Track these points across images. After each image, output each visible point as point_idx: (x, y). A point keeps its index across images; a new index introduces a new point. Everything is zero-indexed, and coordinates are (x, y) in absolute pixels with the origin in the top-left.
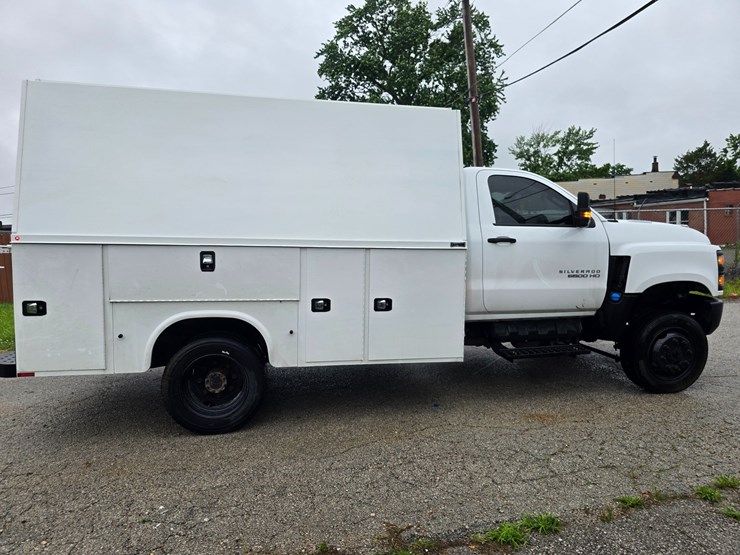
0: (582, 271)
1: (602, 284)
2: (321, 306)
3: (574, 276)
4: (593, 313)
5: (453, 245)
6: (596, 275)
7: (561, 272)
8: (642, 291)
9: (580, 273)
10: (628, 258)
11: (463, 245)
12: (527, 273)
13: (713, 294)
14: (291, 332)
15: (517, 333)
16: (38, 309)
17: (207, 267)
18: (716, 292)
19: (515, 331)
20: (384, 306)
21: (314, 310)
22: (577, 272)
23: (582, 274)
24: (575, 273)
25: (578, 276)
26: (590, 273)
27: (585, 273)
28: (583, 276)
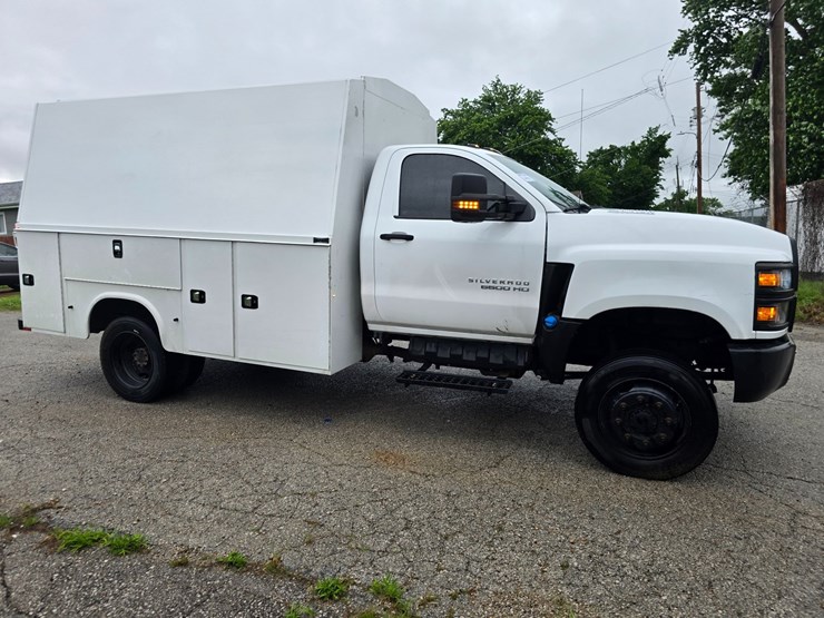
0: (501, 282)
1: (533, 301)
2: (199, 297)
3: (490, 287)
4: (529, 341)
5: (316, 240)
6: (522, 288)
7: (471, 281)
8: (588, 317)
9: (498, 285)
10: (569, 267)
11: (326, 240)
12: (428, 279)
13: (734, 336)
14: (176, 320)
15: (435, 354)
16: (30, 281)
17: (118, 254)
18: (740, 333)
19: (433, 350)
20: (251, 302)
21: (193, 301)
22: (494, 282)
23: (502, 285)
24: (491, 284)
25: (496, 288)
26: (514, 285)
27: (506, 285)
28: (503, 288)
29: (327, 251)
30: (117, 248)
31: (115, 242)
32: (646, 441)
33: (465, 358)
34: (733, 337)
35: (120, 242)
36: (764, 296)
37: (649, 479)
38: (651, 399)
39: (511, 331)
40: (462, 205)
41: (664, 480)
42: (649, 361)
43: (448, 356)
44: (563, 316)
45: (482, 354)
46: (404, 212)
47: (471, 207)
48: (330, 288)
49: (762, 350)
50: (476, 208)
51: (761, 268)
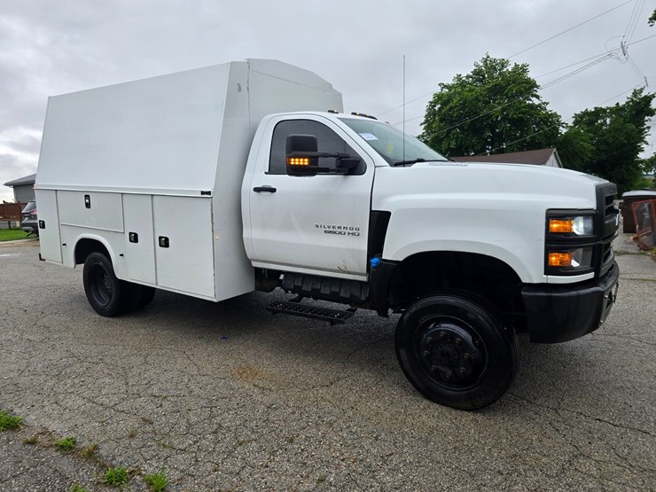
0: (339, 227)
1: (362, 244)
2: (134, 238)
3: (330, 232)
4: (364, 279)
5: (203, 193)
6: (354, 233)
7: (317, 226)
8: (401, 260)
9: (337, 230)
10: (388, 214)
11: (209, 193)
12: (286, 225)
13: (525, 279)
14: (122, 255)
15: (301, 287)
16: (43, 226)
17: (88, 205)
18: (531, 277)
19: (300, 284)
20: (165, 243)
21: (131, 241)
22: (333, 227)
23: (339, 230)
24: (331, 229)
25: (335, 233)
26: (348, 230)
27: (342, 230)
28: (340, 233)
29: (209, 202)
30: (87, 201)
31: (86, 196)
32: (449, 372)
33: (322, 292)
34: (524, 281)
35: (88, 196)
36: (557, 242)
37: (456, 408)
38: (453, 335)
39: (349, 269)
40: (293, 162)
41: (467, 410)
42: (451, 300)
43: (310, 290)
44: (383, 257)
45: (335, 289)
46: (272, 169)
47: (301, 163)
48: (213, 231)
49: (554, 294)
50: (306, 163)
51: (553, 215)
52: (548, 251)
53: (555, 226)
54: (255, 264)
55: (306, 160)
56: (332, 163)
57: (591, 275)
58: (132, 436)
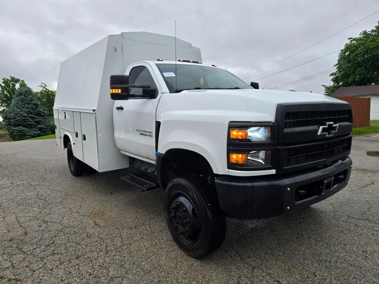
0: (145, 131)
3: (142, 134)
4: (155, 163)
5: (93, 110)
6: (150, 135)
7: (137, 130)
8: (164, 153)
9: (144, 133)
10: (160, 123)
11: (95, 110)
12: (127, 129)
14: (74, 144)
16: (56, 128)
17: (65, 118)
20: (84, 138)
21: (76, 137)
24: (142, 132)
26: (148, 133)
27: (146, 133)
28: (145, 135)
30: (65, 115)
32: (182, 230)
34: (215, 172)
35: (65, 113)
36: (234, 146)
39: (151, 158)
40: (112, 91)
42: (182, 181)
44: (158, 151)
47: (117, 92)
48: (97, 132)
49: (233, 184)
50: (120, 92)
51: (233, 126)
52: (230, 152)
53: (235, 133)
54: (122, 152)
55: (120, 90)
56: (140, 91)
57: (273, 172)
58: (10, 240)
